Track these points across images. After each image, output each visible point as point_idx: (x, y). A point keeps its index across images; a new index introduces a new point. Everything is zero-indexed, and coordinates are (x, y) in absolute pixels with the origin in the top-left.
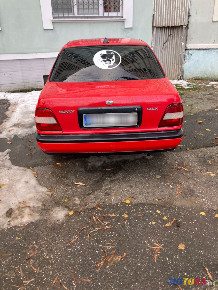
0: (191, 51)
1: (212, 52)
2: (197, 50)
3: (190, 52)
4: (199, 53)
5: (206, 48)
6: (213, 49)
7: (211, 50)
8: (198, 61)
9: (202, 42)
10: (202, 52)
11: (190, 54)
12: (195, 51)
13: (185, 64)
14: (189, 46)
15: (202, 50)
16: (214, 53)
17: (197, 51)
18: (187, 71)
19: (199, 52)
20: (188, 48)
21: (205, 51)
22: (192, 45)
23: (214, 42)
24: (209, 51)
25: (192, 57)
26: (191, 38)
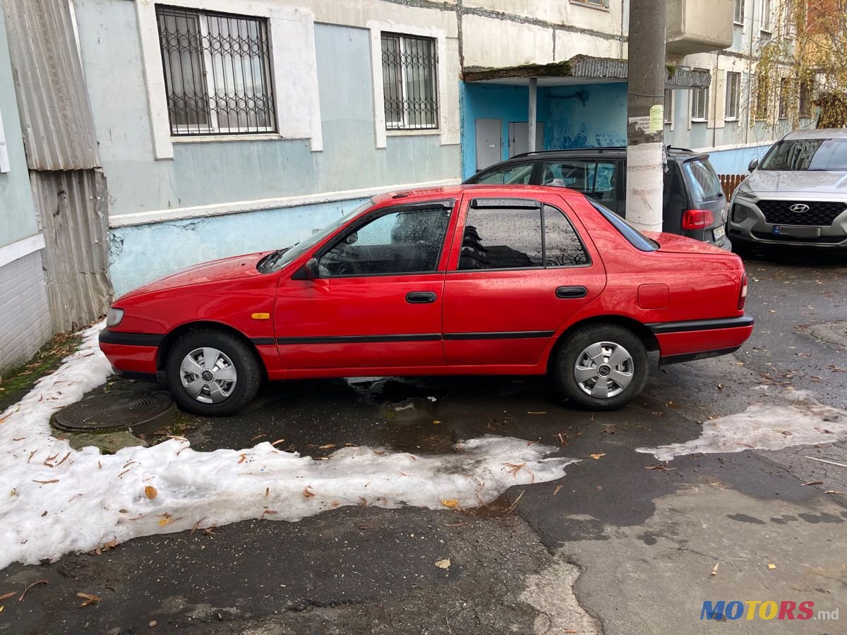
0: (119, 230)
1: (171, 227)
2: (133, 228)
3: (117, 235)
4: (142, 234)
5: (157, 219)
6: (173, 221)
7: (168, 223)
8: (143, 254)
9: (142, 207)
10: (147, 229)
11: (119, 240)
12: (129, 229)
13: (111, 268)
14: (114, 220)
15: (146, 226)
16: (176, 230)
17: (135, 230)
18: (122, 285)
19: (140, 231)
20: (113, 225)
21: (154, 227)
22: (121, 216)
23: (169, 205)
24: (164, 225)
25: (125, 246)
26: (113, 199)
